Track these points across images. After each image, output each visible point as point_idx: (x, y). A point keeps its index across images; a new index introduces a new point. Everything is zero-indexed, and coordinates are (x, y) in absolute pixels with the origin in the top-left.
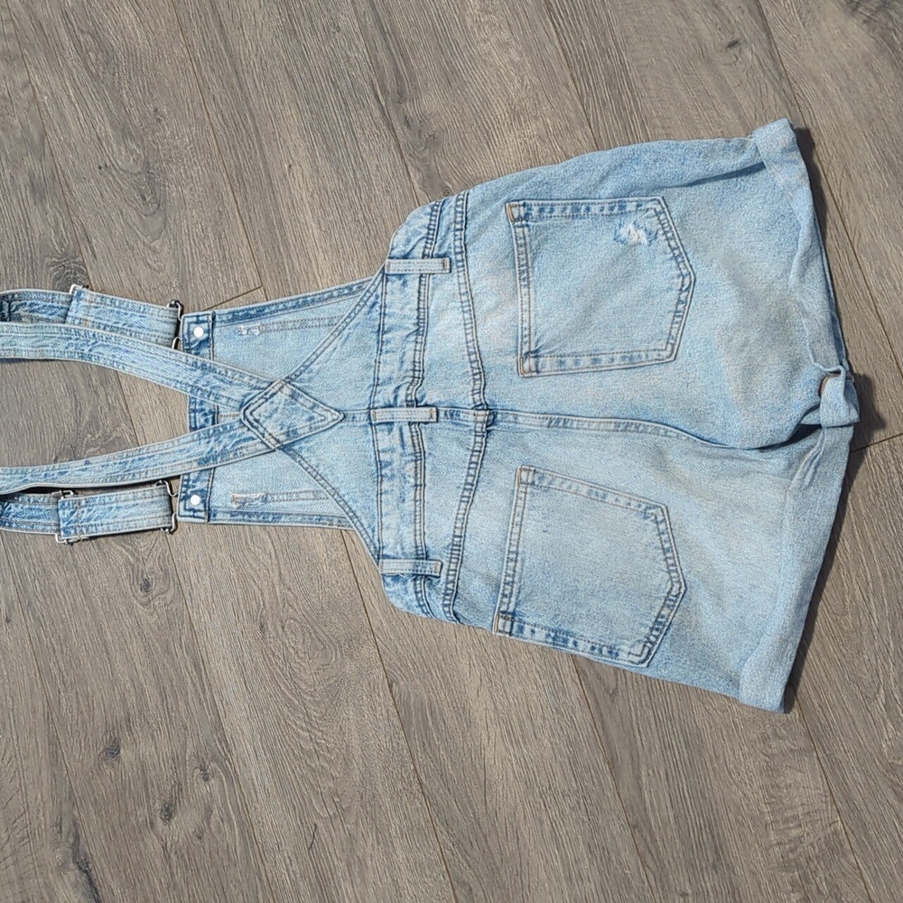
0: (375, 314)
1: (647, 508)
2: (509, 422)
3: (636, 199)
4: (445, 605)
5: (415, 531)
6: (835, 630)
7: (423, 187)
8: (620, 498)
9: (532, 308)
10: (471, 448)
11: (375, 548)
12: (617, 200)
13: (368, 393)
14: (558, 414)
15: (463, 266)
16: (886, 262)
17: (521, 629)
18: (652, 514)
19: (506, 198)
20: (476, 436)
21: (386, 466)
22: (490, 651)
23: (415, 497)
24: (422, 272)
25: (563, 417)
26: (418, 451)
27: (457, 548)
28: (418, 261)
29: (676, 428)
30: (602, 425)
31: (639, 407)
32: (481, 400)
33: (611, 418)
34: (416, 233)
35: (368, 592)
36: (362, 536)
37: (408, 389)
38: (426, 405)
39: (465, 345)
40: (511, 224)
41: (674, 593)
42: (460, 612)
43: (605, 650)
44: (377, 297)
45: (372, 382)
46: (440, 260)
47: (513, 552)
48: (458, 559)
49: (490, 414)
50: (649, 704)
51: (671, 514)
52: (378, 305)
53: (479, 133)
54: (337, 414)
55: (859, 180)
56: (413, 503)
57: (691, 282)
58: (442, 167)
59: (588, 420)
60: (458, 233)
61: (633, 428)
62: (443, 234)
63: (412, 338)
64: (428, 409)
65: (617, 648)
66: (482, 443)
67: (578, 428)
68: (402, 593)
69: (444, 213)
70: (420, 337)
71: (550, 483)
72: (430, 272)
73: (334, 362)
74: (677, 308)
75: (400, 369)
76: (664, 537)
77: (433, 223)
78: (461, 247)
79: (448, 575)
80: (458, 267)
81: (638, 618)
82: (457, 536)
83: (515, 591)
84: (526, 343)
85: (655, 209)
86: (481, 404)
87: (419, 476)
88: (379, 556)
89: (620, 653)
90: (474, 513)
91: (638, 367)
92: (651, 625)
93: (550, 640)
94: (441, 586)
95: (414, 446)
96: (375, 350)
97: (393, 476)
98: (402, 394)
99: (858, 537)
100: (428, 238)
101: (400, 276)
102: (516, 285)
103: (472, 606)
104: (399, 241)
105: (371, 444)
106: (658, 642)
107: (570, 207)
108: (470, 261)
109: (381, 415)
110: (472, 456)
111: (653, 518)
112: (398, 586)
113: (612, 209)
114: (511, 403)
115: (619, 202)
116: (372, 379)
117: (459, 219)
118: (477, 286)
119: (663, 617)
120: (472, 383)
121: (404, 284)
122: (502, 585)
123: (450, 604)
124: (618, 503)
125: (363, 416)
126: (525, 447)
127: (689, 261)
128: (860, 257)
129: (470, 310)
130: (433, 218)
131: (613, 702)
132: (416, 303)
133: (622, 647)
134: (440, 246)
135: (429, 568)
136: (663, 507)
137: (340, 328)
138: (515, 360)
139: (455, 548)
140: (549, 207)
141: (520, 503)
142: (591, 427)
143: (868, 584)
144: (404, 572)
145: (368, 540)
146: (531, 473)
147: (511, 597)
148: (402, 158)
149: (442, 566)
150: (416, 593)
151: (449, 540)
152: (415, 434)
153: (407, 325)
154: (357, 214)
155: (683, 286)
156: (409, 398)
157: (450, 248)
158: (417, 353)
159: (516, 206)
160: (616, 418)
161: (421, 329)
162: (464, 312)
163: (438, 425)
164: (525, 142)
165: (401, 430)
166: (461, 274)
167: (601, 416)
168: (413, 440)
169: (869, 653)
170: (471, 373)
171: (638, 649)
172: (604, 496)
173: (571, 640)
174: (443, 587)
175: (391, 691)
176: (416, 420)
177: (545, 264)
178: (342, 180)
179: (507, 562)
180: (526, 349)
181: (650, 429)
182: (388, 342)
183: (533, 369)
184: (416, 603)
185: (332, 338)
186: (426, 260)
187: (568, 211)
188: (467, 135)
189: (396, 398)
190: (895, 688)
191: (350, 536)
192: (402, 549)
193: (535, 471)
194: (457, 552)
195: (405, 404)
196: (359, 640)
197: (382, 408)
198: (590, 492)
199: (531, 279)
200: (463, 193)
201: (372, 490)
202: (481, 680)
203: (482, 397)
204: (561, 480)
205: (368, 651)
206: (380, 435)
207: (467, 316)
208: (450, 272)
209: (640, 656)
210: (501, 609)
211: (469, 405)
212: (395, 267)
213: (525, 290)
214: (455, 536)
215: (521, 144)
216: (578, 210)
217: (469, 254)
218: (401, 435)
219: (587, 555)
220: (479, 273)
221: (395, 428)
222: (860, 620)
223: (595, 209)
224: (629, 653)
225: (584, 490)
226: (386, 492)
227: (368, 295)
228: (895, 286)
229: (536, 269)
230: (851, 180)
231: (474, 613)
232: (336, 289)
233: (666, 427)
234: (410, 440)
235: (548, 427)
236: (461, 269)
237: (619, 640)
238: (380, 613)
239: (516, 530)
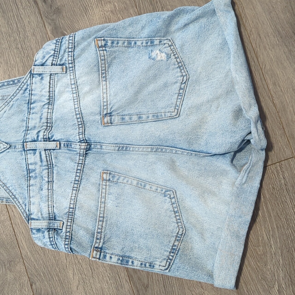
0: (27, 94)
1: (166, 191)
2: (98, 149)
3: (159, 38)
4: (66, 244)
5: (49, 205)
6: (254, 254)
7: (52, 33)
8: (152, 187)
9: (108, 92)
10: (77, 162)
11: (27, 214)
12: (149, 39)
13: (23, 134)
14: (123, 144)
15: (73, 70)
16: (278, 79)
17: (105, 257)
18: (168, 194)
19: (95, 36)
20: (80, 156)
21: (32, 172)
22: (84, 266)
23: (48, 188)
24: (51, 73)
25: (126, 145)
26: (49, 164)
27: (71, 214)
28: (49, 67)
29: (181, 149)
30: (145, 149)
31: (163, 140)
32: (83, 138)
33: (149, 146)
34: (48, 53)
35: (20, 237)
36: (19, 208)
37: (44, 132)
38: (54, 141)
39: (74, 110)
40: (97, 49)
41: (180, 233)
42: (74, 248)
43: (147, 265)
44: (28, 85)
45: (25, 129)
46: (61, 67)
47: (101, 217)
48: (72, 220)
49: (88, 145)
50: (164, 292)
51: (177, 194)
52: (28, 90)
53: (81, 8)
54: (6, 145)
55: (265, 40)
56: (47, 191)
57: (187, 79)
58: (62, 23)
59: (138, 146)
60: (70, 53)
61: (160, 150)
62: (62, 53)
63: (47, 106)
64: (55, 143)
65: (153, 263)
66: (83, 160)
67: (133, 151)
68: (42, 238)
69: (63, 43)
70: (50, 106)
71: (118, 180)
72: (55, 73)
73: (5, 118)
74: (179, 92)
75: (40, 122)
76: (175, 205)
77: (57, 48)
78: (72, 60)
79: (67, 228)
80: (70, 71)
81: (163, 248)
82: (71, 208)
83: (103, 236)
84: (105, 109)
85: (168, 44)
86: (83, 140)
87: (50, 177)
88: (29, 218)
89: (155, 266)
90: (80, 196)
91: (160, 120)
92: (169, 250)
93: (119, 262)
94: (63, 234)
95: (47, 162)
96: (27, 113)
97: (36, 177)
98: (41, 135)
99: (265, 209)
100: (54, 56)
101: (40, 75)
102: (100, 80)
103: (80, 244)
104: (39, 57)
105: (24, 160)
106: (174, 259)
107: (126, 42)
108: (76, 67)
109: (30, 146)
110: (78, 166)
111: (169, 196)
112: (40, 235)
113: (147, 43)
114: (99, 139)
115: (150, 40)
116: (25, 127)
117: (70, 46)
118: (80, 80)
119: (175, 246)
120: (78, 129)
121: (42, 78)
122: (96, 234)
123: (68, 244)
124: (151, 189)
125: (20, 146)
126: (105, 161)
127: (186, 69)
128: (265, 76)
129: (76, 92)
130: (57, 45)
131: (146, 291)
132: (48, 88)
133: (156, 262)
134: (61, 60)
135: (57, 225)
136: (173, 190)
137: (8, 101)
138: (99, 118)
139: (70, 214)
140: (116, 41)
141: (104, 191)
142: (139, 150)
143: (270, 232)
144: (43, 227)
145: (22, 210)
146: (108, 174)
147: (100, 239)
148: (42, 18)
149: (63, 224)
150: (50, 238)
151: (67, 210)
152: (48, 155)
153: (44, 100)
154: (18, 45)
155: (183, 81)
156: (45, 137)
157: (66, 61)
158: (49, 114)
159: (100, 40)
160: (151, 145)
161: (51, 102)
162: (73, 93)
163: (60, 151)
164: (104, 13)
165: (40, 153)
166: (71, 74)
167: (144, 145)
168: (47, 158)
169: (270, 265)
170: (77, 124)
171: (163, 263)
172: (145, 186)
173: (131, 260)
174: (64, 234)
175: (32, 288)
176: (49, 148)
177: (114, 69)
178: (10, 28)
179: (99, 222)
180: (105, 112)
181: (168, 151)
182: (33, 108)
183: (109, 122)
184: (49, 243)
185: (4, 106)
186: (53, 67)
187: (126, 44)
188: (75, 9)
189: (38, 137)
190: (282, 282)
191: (11, 208)
192: (42, 215)
193: (110, 173)
194: (71, 216)
195: (43, 140)
196: (15, 262)
197: (30, 142)
198: (138, 184)
199: (107, 77)
200: (72, 34)
201: (25, 184)
202: (79, 281)
203: (84, 136)
204: (123, 178)
205: (20, 267)
206: (29, 156)
207: (75, 95)
208: (66, 73)
209: (165, 266)
210: (95, 246)
211: (77, 140)
212: (37, 70)
213: (104, 83)
214: (70, 208)
215: (102, 14)
216: (131, 44)
217: (76, 64)
218: (41, 156)
219: (137, 216)
220: (81, 74)
221: (37, 152)
222: (266, 249)
223: (139, 43)
224: (160, 265)
225: (135, 182)
226: (32, 185)
227: (23, 84)
228: (281, 90)
229: (110, 72)
230: (261, 40)
231: (81, 248)
232: (6, 82)
233: (176, 149)
234: (45, 158)
235: (118, 150)
236: (72, 71)
237: (154, 259)
238: (26, 248)
239: (103, 205)
